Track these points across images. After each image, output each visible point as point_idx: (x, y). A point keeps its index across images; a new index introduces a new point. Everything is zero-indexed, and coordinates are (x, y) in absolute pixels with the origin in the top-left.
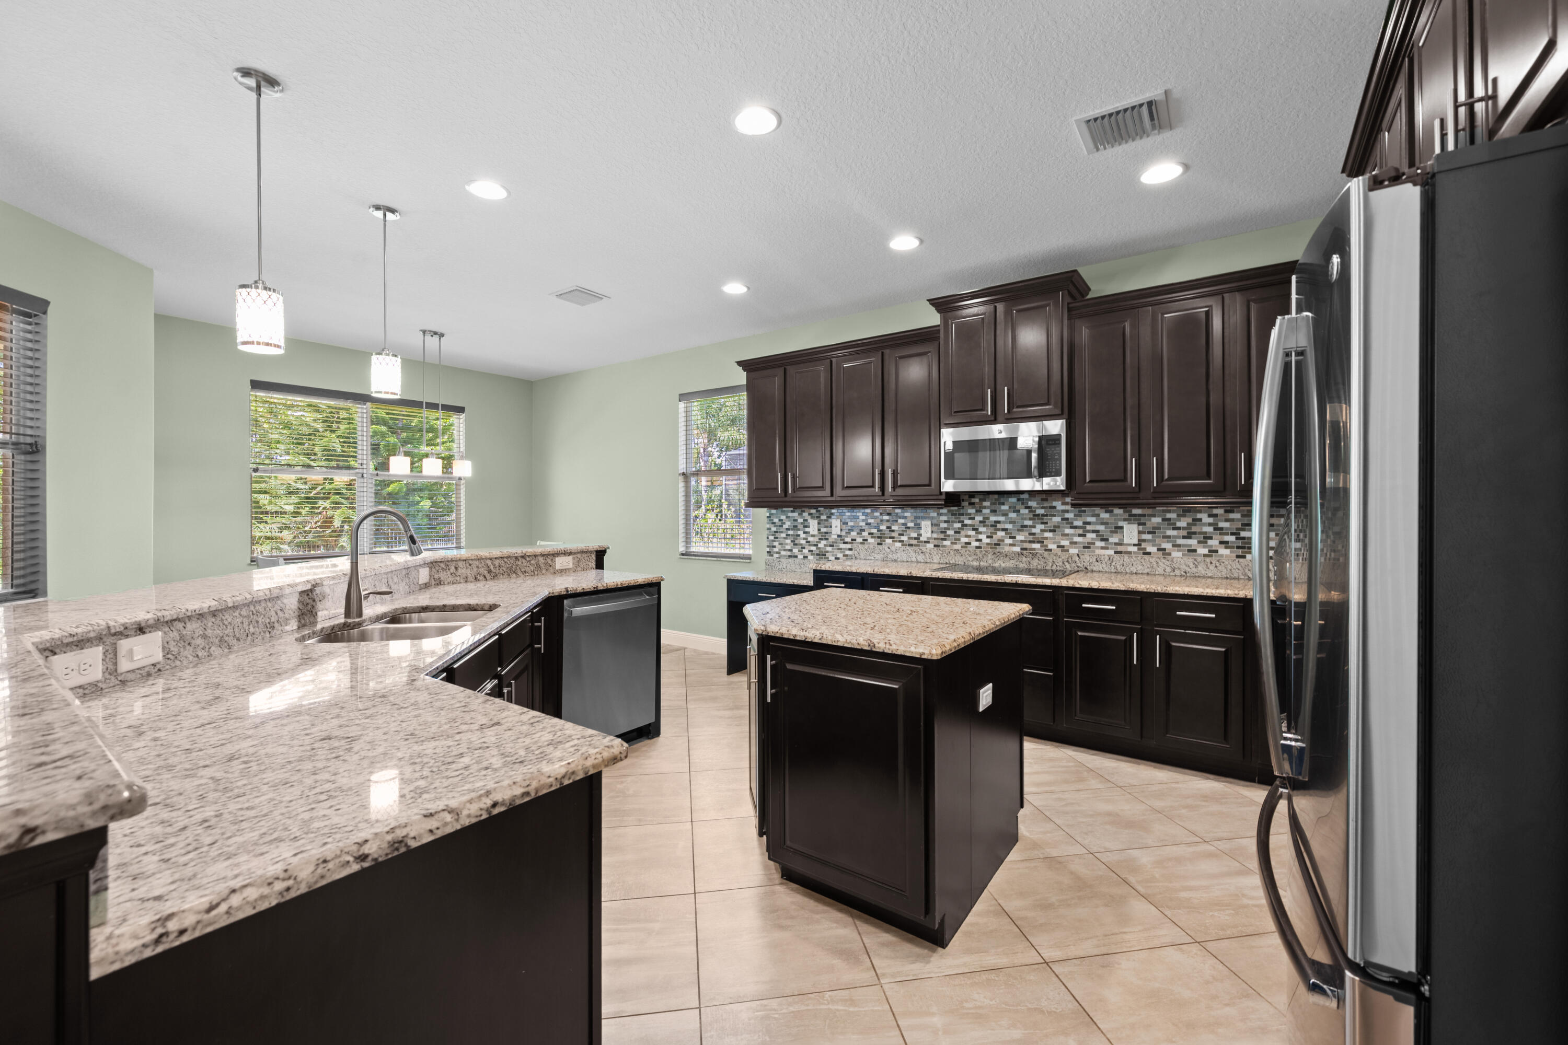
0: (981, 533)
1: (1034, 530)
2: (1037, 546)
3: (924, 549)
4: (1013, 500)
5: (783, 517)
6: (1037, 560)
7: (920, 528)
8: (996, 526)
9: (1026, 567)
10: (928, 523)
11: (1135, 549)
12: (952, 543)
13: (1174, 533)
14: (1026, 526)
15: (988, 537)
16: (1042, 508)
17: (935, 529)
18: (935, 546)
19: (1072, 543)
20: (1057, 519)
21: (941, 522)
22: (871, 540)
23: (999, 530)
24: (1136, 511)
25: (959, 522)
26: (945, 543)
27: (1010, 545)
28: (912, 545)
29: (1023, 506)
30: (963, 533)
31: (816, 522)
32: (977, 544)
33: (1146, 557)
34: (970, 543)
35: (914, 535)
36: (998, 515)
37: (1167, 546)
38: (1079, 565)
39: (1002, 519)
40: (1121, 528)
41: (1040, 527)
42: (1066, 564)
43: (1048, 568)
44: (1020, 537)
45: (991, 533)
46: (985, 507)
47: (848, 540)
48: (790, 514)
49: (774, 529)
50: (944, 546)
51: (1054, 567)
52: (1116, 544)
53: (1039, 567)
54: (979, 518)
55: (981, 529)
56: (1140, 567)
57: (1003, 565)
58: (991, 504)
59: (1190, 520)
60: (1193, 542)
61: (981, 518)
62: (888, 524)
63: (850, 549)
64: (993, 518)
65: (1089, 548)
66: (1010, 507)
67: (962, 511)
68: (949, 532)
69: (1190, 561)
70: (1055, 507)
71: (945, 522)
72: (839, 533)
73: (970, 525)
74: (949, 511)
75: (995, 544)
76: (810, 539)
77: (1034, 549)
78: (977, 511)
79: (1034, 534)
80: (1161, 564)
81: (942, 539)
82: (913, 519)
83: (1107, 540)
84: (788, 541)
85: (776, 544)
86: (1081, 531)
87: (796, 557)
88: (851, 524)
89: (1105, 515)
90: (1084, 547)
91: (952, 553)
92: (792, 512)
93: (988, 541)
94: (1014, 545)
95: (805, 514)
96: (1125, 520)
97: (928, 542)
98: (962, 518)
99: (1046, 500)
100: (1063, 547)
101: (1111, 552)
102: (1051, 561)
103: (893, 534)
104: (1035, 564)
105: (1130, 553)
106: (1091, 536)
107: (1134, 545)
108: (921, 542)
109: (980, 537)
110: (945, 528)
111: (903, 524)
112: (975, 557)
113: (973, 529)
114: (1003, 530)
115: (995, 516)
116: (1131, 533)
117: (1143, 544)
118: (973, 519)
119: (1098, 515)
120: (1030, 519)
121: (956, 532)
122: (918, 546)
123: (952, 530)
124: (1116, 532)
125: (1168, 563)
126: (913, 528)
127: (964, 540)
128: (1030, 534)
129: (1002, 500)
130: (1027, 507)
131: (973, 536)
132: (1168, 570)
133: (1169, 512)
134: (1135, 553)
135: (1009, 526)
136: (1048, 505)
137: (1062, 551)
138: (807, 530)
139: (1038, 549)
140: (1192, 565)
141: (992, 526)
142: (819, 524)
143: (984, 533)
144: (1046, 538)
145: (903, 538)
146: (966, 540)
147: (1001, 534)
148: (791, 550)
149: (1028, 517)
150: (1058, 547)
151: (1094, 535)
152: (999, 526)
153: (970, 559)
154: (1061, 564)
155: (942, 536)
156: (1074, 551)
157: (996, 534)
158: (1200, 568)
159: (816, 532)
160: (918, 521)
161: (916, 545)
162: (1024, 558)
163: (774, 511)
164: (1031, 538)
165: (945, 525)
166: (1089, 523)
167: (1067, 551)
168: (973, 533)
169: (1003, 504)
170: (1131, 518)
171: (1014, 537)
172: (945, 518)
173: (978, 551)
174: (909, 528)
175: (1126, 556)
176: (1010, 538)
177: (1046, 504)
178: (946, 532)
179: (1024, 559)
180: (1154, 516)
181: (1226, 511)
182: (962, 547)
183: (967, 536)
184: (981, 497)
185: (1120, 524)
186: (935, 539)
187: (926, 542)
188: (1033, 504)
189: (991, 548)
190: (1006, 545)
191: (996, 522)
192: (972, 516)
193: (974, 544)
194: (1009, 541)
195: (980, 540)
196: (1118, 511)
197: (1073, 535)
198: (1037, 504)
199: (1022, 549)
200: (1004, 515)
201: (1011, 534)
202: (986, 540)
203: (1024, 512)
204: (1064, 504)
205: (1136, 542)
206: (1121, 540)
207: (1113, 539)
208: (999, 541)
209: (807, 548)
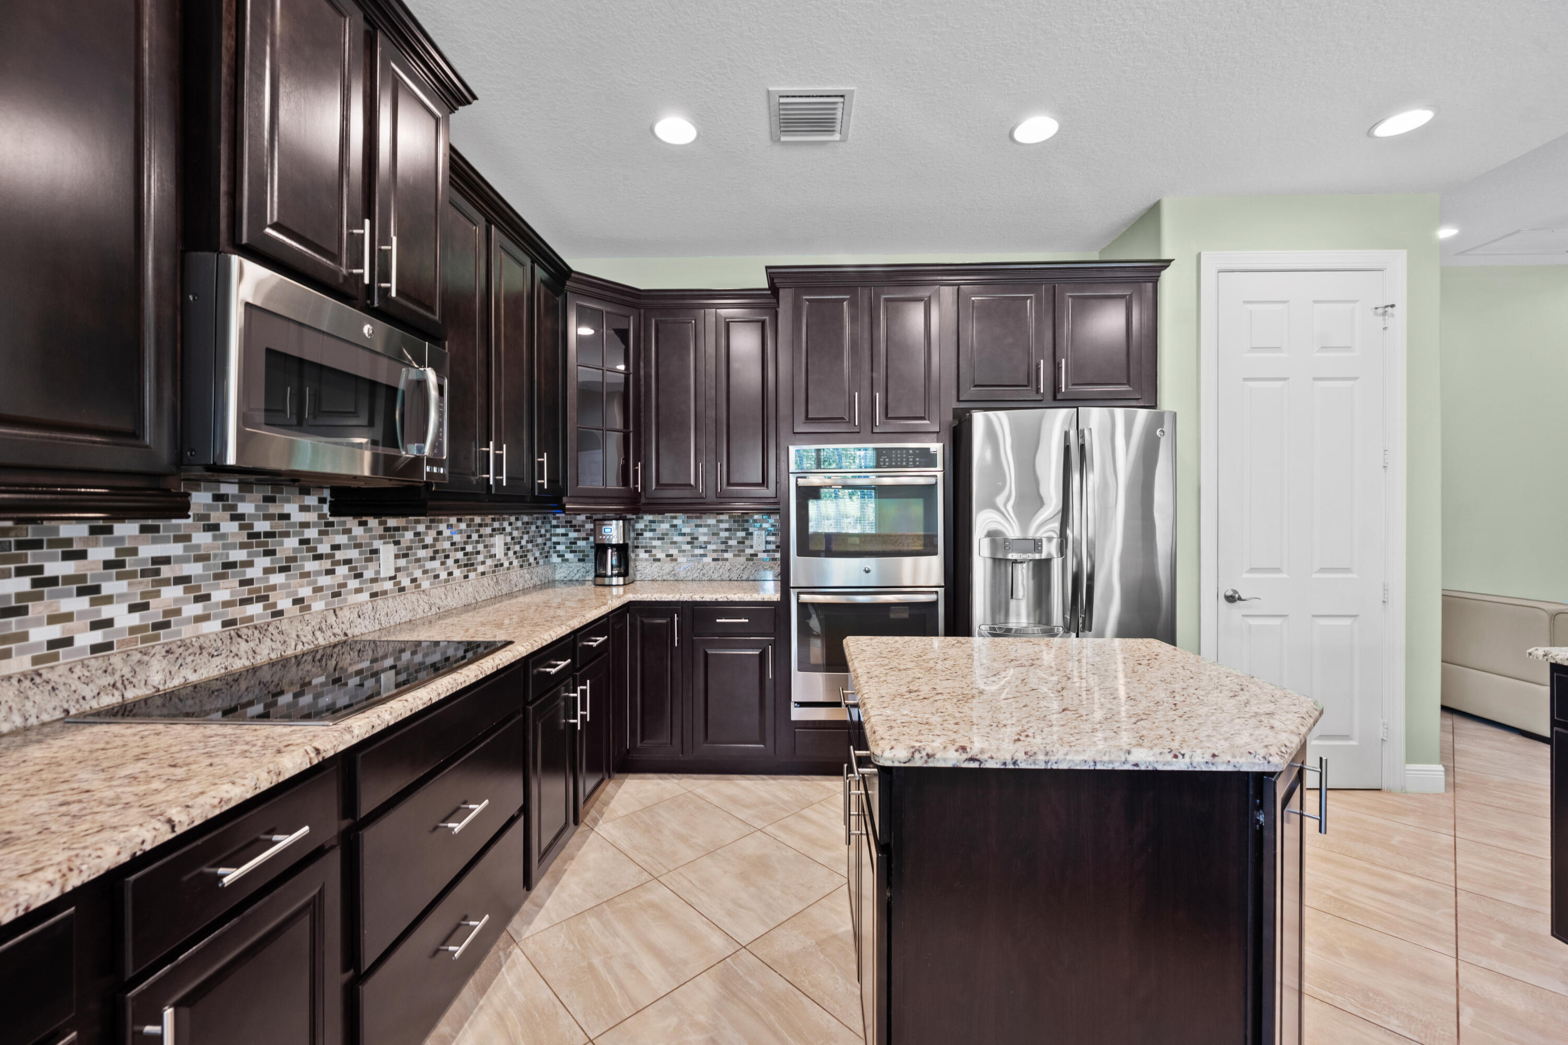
0: (109, 600)
1: (250, 573)
2: (255, 609)
6: (268, 642)
8: (157, 572)
9: (247, 663)
11: (389, 585)
15: (133, 608)
16: (267, 517)
19: (318, 590)
20: (291, 543)
23: (166, 582)
24: (392, 522)
25: (21, 570)
27: (199, 619)
29: (227, 515)
30: (36, 609)
32: (98, 637)
33: (406, 594)
34: (67, 642)
36: (165, 540)
37: (418, 574)
38: (337, 631)
39: (174, 549)
40: (375, 551)
41: (263, 562)
42: (318, 634)
43: (290, 652)
44: (220, 594)
45: (144, 595)
51: (300, 647)
52: (373, 580)
53: (273, 656)
54: (101, 553)
55: (109, 587)
56: (404, 612)
57: (193, 678)
59: (434, 534)
60: (436, 564)
61: (109, 553)
64: (148, 551)
65: (338, 594)
69: (439, 591)
70: (286, 517)
73: (68, 580)
75: (157, 626)
77: (250, 619)
79: (250, 582)
80: (421, 602)
83: (360, 575)
86: (327, 564)
89: (358, 531)
90: (335, 595)
93: (135, 619)
94: (204, 618)
96: (381, 537)
98: (31, 558)
100: (300, 601)
101: (366, 596)
102: (294, 636)
104: (266, 652)
105: (385, 593)
106: (342, 570)
107: (390, 578)
109: (106, 612)
112: (109, 680)
113: (81, 592)
114: (179, 580)
115: (155, 541)
116: (386, 557)
117: (397, 574)
118: (82, 555)
119: (348, 531)
120: (243, 546)
124: (371, 559)
125: (426, 598)
127: (41, 634)
128: (243, 583)
130: (234, 518)
131: (82, 614)
132: (427, 608)
133: (417, 522)
134: (393, 591)
135: (194, 569)
137: (303, 610)
139: (260, 616)
140: (443, 597)
141: (144, 573)
143: (120, 597)
144: (274, 588)
146: (56, 632)
147: (169, 594)
149: (238, 540)
150: (294, 602)
151: (346, 570)
152: (166, 571)
153: (88, 692)
154: (310, 637)
156: (319, 606)
157: (157, 594)
158: (449, 599)
162: (243, 643)
164: (244, 592)
166: (338, 547)
167: (311, 609)
168: (83, 603)
170: (390, 534)
171: (207, 597)
175: (385, 598)
176: (197, 599)
177: (273, 509)
179: (244, 646)
180: (406, 529)
181: (459, 521)
183: (54, 619)
185: (377, 544)
188: (246, 508)
190: (187, 621)
191: (156, 561)
192: (76, 547)
193: (86, 638)
194: (193, 609)
195: (109, 623)
196: (373, 522)
197: (318, 573)
198: (257, 508)
199: (225, 624)
200: (177, 539)
201: (198, 588)
202: (124, 619)
203: (230, 527)
204: (304, 509)
205: (393, 574)
206: (378, 572)
207: (368, 574)
208: (167, 613)
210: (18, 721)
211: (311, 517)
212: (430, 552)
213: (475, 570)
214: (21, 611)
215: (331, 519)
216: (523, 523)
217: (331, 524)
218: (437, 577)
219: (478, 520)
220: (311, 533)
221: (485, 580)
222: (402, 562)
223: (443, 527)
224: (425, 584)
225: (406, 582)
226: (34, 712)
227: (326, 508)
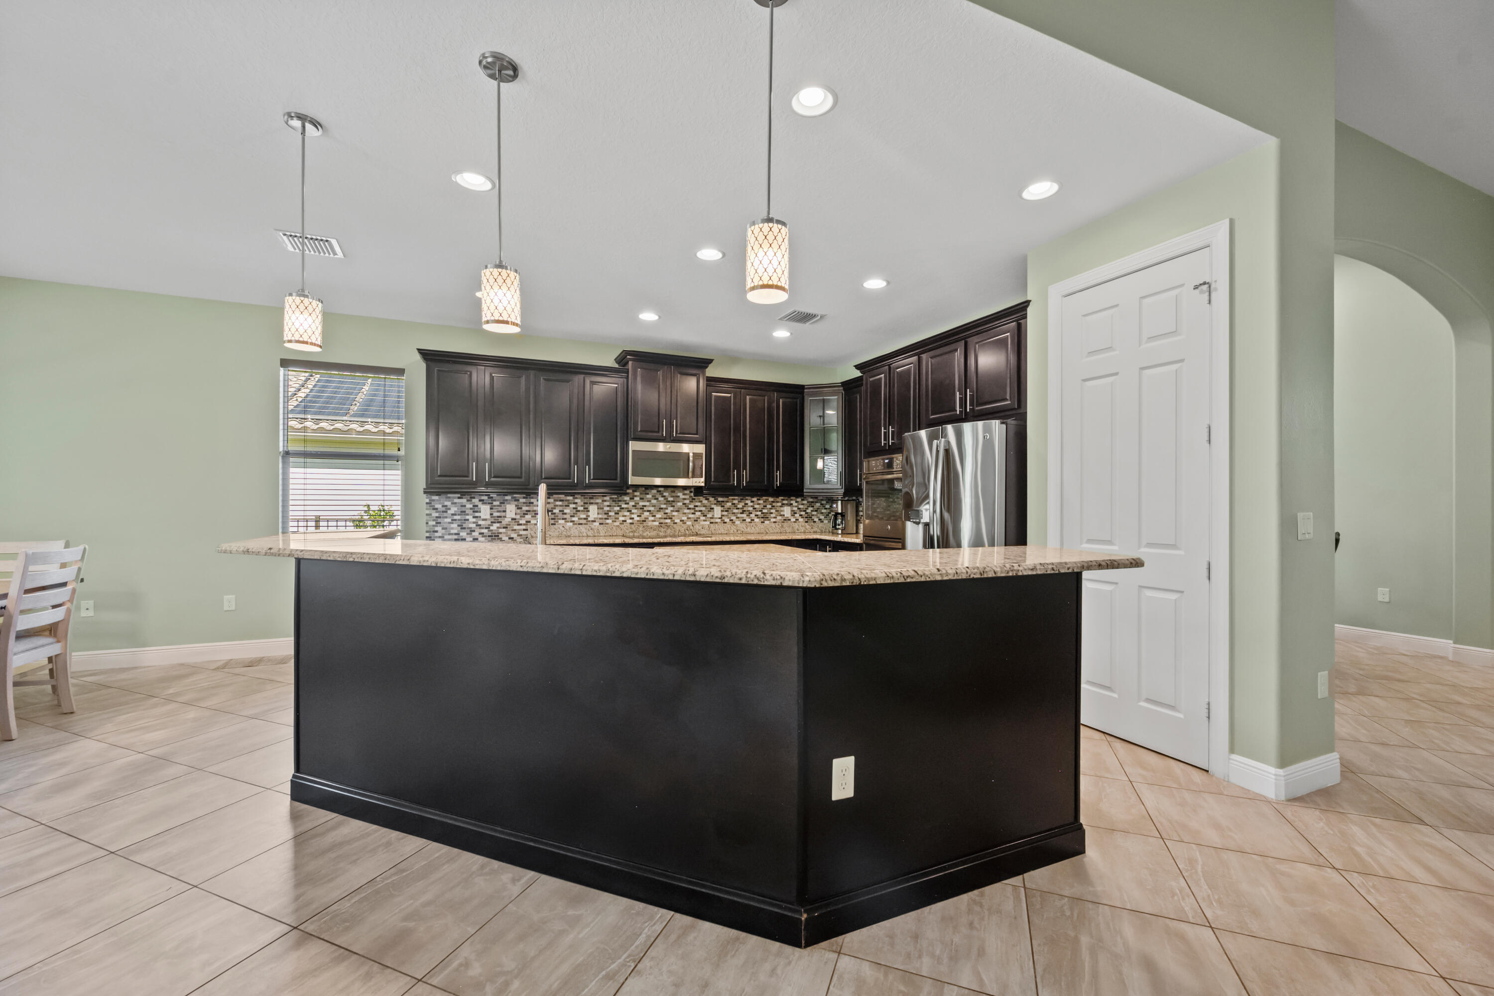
0: (633, 513)
1: (667, 511)
2: (668, 521)
3: (593, 527)
4: (654, 491)
5: (448, 503)
7: (589, 511)
8: (643, 509)
9: (664, 534)
10: (595, 507)
11: (719, 520)
12: (613, 521)
13: (688, 511)
14: (662, 509)
15: (638, 516)
16: (672, 497)
17: (600, 511)
18: (600, 524)
19: (688, 518)
20: (680, 504)
21: (605, 506)
23: (645, 511)
24: (720, 499)
25: (618, 506)
26: (608, 521)
27: (653, 521)
28: (581, 524)
29: (660, 496)
30: (620, 514)
31: (488, 507)
32: (631, 521)
33: (725, 524)
34: (625, 521)
35: (584, 516)
36: (645, 501)
37: (734, 518)
38: (693, 531)
39: (647, 504)
40: (713, 509)
41: (670, 509)
42: (686, 531)
44: (659, 516)
45: (640, 513)
46: (636, 496)
47: (523, 521)
48: (456, 500)
49: (435, 514)
50: (608, 524)
51: (680, 533)
52: (711, 518)
54: (632, 503)
55: (634, 511)
57: (649, 534)
58: (641, 494)
59: (743, 504)
60: (744, 515)
61: (633, 504)
62: (561, 508)
63: (524, 530)
64: (641, 504)
65: (697, 521)
66: (652, 496)
67: (620, 499)
68: (610, 514)
69: (743, 525)
70: (679, 496)
71: (608, 506)
72: (514, 516)
73: (626, 508)
74: (611, 498)
75: (643, 521)
76: (480, 522)
77: (667, 523)
78: (631, 499)
79: (667, 513)
80: (732, 528)
81: (606, 519)
82: (582, 504)
83: (706, 516)
84: (455, 525)
85: (439, 528)
86: (693, 511)
87: (464, 540)
88: (525, 508)
89: (705, 502)
90: (695, 521)
91: (614, 528)
92: (459, 498)
93: (638, 519)
95: (476, 501)
96: (715, 504)
97: (595, 521)
98: (620, 503)
99: (674, 492)
100: (683, 521)
101: (708, 523)
103: (565, 516)
105: (717, 523)
106: (698, 514)
107: (719, 518)
108: (589, 521)
109: (633, 516)
110: (608, 511)
111: (574, 508)
114: (648, 511)
115: (643, 502)
116: (718, 511)
117: (723, 517)
118: (628, 504)
119: (701, 502)
120: (665, 504)
121: (616, 513)
122: (587, 524)
123: (613, 511)
124: (710, 511)
125: (735, 527)
126: (582, 511)
127: (621, 519)
128: (665, 513)
129: (647, 491)
130: (663, 496)
131: (628, 516)
132: (735, 531)
133: (734, 499)
134: (720, 523)
135: (652, 509)
136: (675, 495)
137: (683, 523)
138: (477, 514)
139: (669, 523)
140: (745, 528)
141: (641, 509)
142: (491, 509)
143: (636, 513)
144: (674, 516)
145: (573, 519)
146: (623, 519)
147: (647, 514)
148: (458, 534)
149: (663, 502)
150: (681, 521)
151: (699, 513)
152: (645, 509)
153: (627, 531)
154: (683, 531)
155: (606, 516)
156: (689, 523)
157: (643, 514)
158: (748, 529)
159: (488, 517)
160: (586, 506)
161: (585, 524)
163: (435, 498)
164: (665, 516)
165: (608, 509)
166: (697, 506)
167: (685, 523)
168: (628, 514)
169: (648, 494)
170: (719, 503)
171: (655, 516)
172: (608, 503)
173: (633, 526)
174: (579, 511)
175: (716, 524)
177: (673, 494)
178: (608, 514)
179: (662, 530)
180: (728, 502)
181: (758, 500)
182: (620, 524)
183: (623, 516)
184: (634, 489)
185: (713, 506)
186: (600, 519)
187: (593, 521)
188: (666, 494)
189: (641, 524)
190: (650, 521)
191: (643, 506)
192: (627, 502)
193: (629, 521)
194: (651, 518)
195: (633, 519)
196: (712, 499)
197: (689, 513)
198: (669, 494)
199: (660, 523)
200: (648, 501)
201: (653, 513)
202: (637, 518)
203: (661, 499)
204: (684, 494)
205: (720, 517)
206: (713, 515)
207: (709, 515)
208: (645, 518)
209: (478, 531)
210: (616, 534)
211: (687, 497)
212: (741, 511)
213: (770, 520)
214: (618, 514)
215: (694, 498)
216: (808, 502)
217: (694, 499)
218: (745, 520)
219: (771, 499)
220: (687, 502)
221: (773, 525)
222: (725, 513)
223: (748, 502)
224: (738, 522)
225: (727, 520)
226: (618, 533)
227: (692, 494)
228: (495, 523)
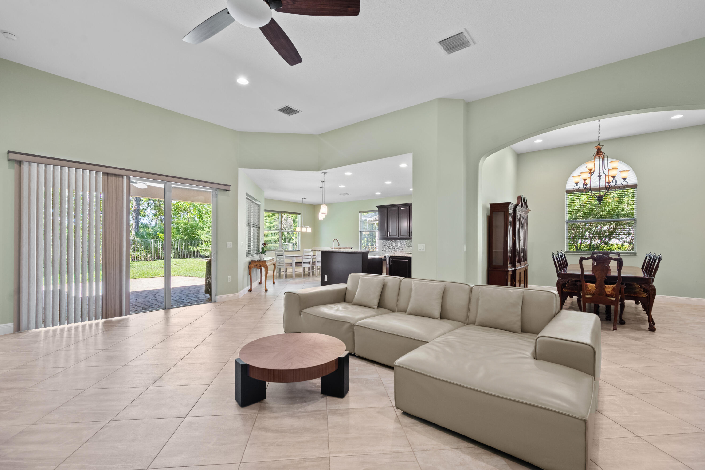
5: (386, 242)
22: (407, 247)
31: (394, 243)
47: (402, 247)
48: (388, 241)
49: (384, 245)
63: (402, 249)
72: (400, 246)
76: (393, 247)
84: (388, 248)
85: (384, 248)
87: (389, 251)
88: (402, 243)
92: (389, 241)
95: (392, 241)
138: (392, 245)
142: (395, 243)
148: (388, 250)
159: (394, 246)
163: (384, 241)
209: (392, 249)
228: (396, 247)
